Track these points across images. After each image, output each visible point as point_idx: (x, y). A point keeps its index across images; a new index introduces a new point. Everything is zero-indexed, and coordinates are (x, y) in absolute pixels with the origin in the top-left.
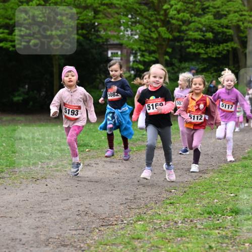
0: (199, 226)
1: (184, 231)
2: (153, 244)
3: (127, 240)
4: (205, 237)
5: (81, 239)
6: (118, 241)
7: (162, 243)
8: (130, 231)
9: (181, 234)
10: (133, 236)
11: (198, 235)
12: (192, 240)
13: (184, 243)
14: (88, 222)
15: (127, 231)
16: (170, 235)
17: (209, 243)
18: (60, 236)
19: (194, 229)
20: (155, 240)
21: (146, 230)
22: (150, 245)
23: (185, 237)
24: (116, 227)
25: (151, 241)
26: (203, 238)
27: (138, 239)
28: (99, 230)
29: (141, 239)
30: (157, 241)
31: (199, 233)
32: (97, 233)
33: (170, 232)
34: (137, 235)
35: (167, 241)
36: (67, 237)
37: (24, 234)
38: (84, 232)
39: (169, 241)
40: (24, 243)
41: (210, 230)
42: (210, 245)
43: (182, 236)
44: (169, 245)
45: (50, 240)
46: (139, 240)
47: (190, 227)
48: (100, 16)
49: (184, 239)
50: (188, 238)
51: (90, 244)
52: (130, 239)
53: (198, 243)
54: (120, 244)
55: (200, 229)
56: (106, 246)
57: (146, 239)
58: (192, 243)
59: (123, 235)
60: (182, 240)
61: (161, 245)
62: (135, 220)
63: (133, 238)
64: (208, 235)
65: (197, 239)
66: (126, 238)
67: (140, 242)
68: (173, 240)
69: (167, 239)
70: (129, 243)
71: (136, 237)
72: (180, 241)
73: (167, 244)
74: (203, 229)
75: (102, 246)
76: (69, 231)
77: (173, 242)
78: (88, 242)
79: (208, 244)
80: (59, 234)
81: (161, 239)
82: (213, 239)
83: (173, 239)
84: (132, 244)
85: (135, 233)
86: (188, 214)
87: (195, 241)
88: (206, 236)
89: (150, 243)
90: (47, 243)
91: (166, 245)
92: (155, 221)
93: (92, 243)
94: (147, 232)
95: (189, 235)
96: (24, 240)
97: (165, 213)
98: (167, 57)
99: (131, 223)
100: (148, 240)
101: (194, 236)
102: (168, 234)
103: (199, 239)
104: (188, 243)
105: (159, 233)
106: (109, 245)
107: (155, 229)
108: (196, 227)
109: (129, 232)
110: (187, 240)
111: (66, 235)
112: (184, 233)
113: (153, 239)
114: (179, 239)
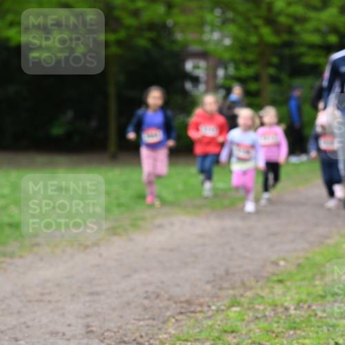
0: (320, 314)
1: (298, 320)
2: (254, 339)
3: (216, 334)
4: (328, 330)
5: (150, 332)
6: (203, 336)
7: (267, 338)
8: (221, 321)
9: (295, 325)
10: (225, 328)
11: (319, 327)
12: (311, 334)
13: (298, 339)
14: (160, 308)
15: (217, 321)
16: (278, 327)
17: (334, 337)
18: (120, 328)
19: (313, 319)
20: (258, 334)
21: (243, 320)
22: (250, 341)
23: (300, 329)
24: (200, 316)
25: (252, 334)
26: (326, 331)
27: (233, 332)
28: (177, 320)
29: (237, 332)
30: (259, 336)
31: (320, 324)
32: (174, 324)
33: (278, 322)
34: (231, 326)
35: (274, 335)
36: (130, 329)
37: (69, 325)
38: (155, 323)
39: (277, 336)
40: (68, 338)
41: (336, 319)
42: (337, 340)
43: (295, 329)
44: (276, 341)
45: (106, 334)
46: (234, 334)
47: (306, 315)
48: (176, 11)
49: (298, 332)
50: (304, 331)
51: (163, 340)
52: (221, 332)
53: (319, 338)
54: (207, 339)
55: (321, 318)
56: (186, 343)
57: (244, 332)
58: (310, 338)
59: (211, 327)
60: (295, 333)
61: (266, 341)
62: (228, 305)
63: (225, 332)
64: (334, 326)
65: (317, 333)
66: (214, 331)
67: (235, 337)
68: (282, 335)
69: (273, 332)
70: (219, 338)
71: (230, 330)
72: (292, 335)
73: (274, 339)
74: (326, 318)
75: (180, 342)
76: (133, 321)
77: (283, 337)
78: (160, 337)
79: (333, 339)
80: (119, 324)
81: (264, 333)
82: (340, 333)
83: (283, 332)
84: (223, 340)
85: (227, 324)
86: (304, 297)
87: (315, 335)
88: (331, 329)
89: (250, 338)
90: (102, 338)
91: (273, 341)
92: (257, 306)
93: (166, 339)
94: (245, 322)
95: (306, 327)
96: (69, 334)
97: (271, 296)
98: (272, 71)
99: (222, 310)
100: (246, 334)
101: (313, 329)
102: (275, 325)
103: (320, 333)
104: (305, 338)
105: (263, 324)
106: (191, 341)
107: (257, 318)
108: (316, 315)
109: (219, 323)
110: (303, 334)
111: (129, 327)
112: (298, 324)
113: (254, 333)
114: (292, 332)
